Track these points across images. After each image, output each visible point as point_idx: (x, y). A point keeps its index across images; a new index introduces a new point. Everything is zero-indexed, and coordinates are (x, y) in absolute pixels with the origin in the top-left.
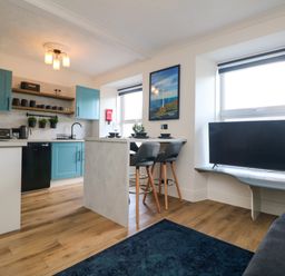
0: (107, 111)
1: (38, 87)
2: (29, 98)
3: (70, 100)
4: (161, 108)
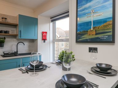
0: (43, 33)
4: (89, 30)
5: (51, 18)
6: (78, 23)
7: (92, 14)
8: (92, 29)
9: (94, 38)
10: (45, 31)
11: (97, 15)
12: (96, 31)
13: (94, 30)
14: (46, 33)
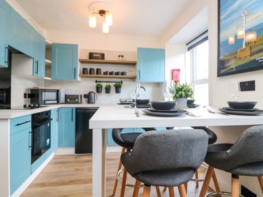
0: (173, 71)
1: (103, 56)
2: (95, 67)
3: (134, 64)
4: (239, 51)
5: (187, 45)
6: (221, 41)
7: (244, 18)
8: (244, 47)
9: (248, 63)
10: (176, 68)
11: (251, 19)
12: (251, 49)
13: (248, 48)
14: (179, 70)
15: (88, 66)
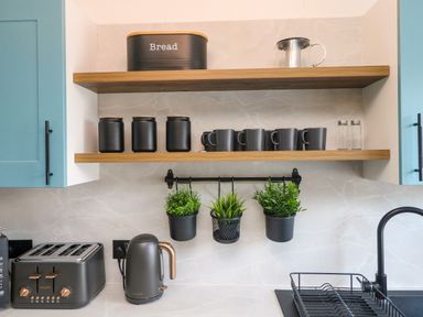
15: (126, 108)
